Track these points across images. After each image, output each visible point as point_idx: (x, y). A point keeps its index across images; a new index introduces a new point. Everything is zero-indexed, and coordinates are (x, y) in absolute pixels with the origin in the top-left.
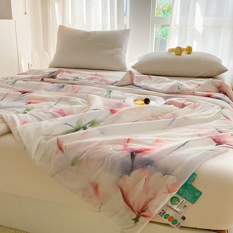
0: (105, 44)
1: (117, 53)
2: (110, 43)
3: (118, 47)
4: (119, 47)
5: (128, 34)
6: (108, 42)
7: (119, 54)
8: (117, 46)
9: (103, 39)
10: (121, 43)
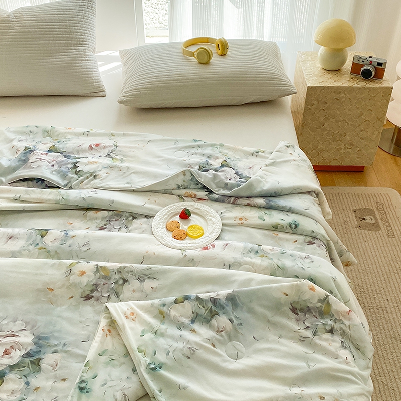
0: (49, 44)
1: (79, 60)
2: (59, 37)
3: (77, 44)
4: (80, 44)
5: (92, 7)
6: (54, 37)
7: (82, 60)
8: (74, 44)
9: (42, 31)
10: (81, 33)
